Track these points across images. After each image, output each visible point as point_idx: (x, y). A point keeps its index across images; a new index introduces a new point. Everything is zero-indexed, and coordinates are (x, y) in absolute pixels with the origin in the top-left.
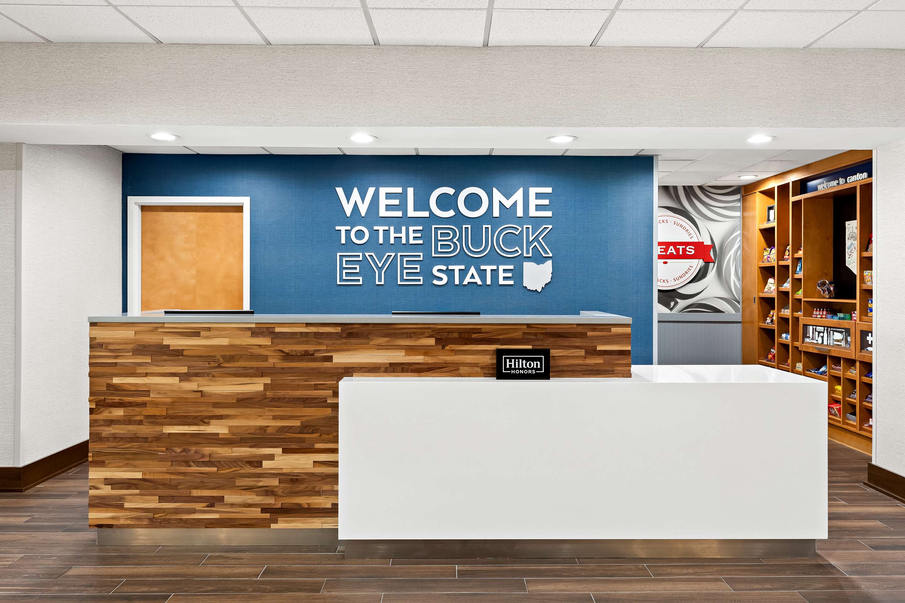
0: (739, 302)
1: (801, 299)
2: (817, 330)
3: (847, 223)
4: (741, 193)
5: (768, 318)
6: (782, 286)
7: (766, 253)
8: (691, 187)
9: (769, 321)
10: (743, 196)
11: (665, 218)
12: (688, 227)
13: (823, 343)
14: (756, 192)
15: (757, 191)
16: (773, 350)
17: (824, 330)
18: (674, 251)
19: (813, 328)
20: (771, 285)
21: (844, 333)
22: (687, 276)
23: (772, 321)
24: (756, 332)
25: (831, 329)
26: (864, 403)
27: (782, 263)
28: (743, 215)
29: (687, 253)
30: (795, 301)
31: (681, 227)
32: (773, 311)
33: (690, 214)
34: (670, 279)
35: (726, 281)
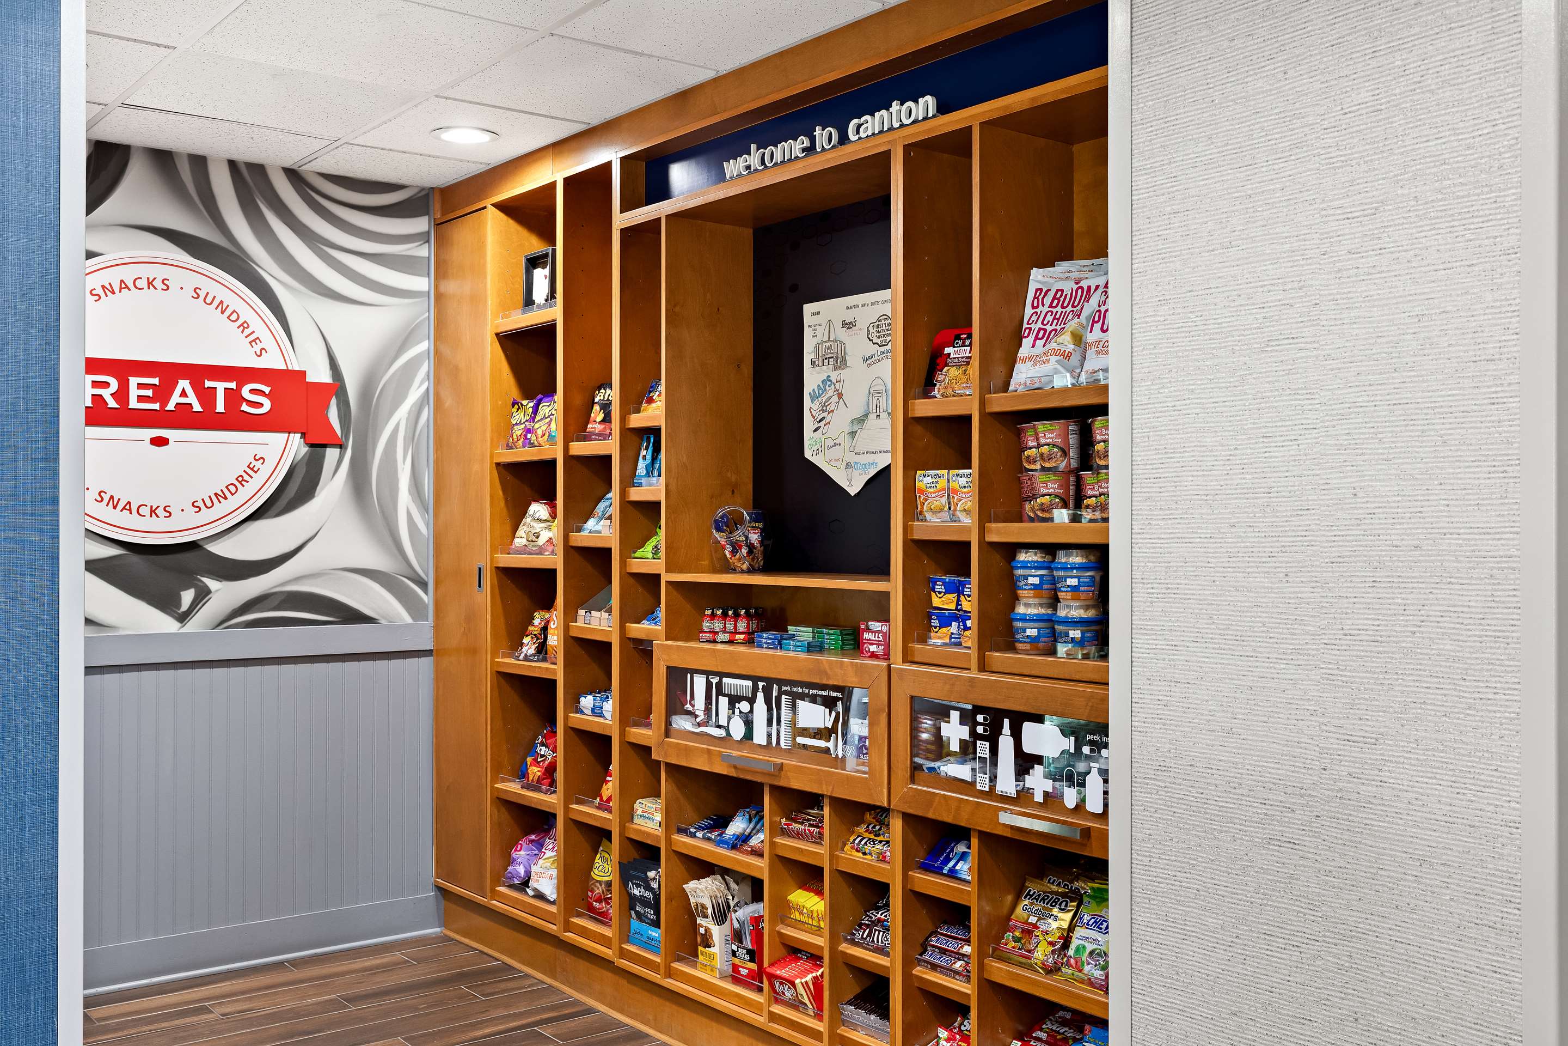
0: (423, 585)
1: (658, 577)
2: (725, 691)
3: (808, 308)
4: (431, 212)
5: (526, 640)
6: (579, 530)
7: (518, 417)
8: (259, 170)
9: (532, 651)
10: (438, 225)
11: (158, 273)
12: (246, 314)
13: (752, 739)
14: (485, 208)
15: (488, 202)
16: (543, 748)
17: (755, 689)
18: (192, 399)
19: (709, 685)
20: (538, 527)
21: (839, 703)
22: (244, 492)
23: (542, 648)
24: (487, 686)
25: (784, 688)
26: (918, 971)
27: (579, 448)
28: (437, 287)
29: (245, 407)
30: (632, 581)
31: (223, 312)
32: (542, 614)
33: (254, 266)
34: (179, 501)
35: (383, 512)
